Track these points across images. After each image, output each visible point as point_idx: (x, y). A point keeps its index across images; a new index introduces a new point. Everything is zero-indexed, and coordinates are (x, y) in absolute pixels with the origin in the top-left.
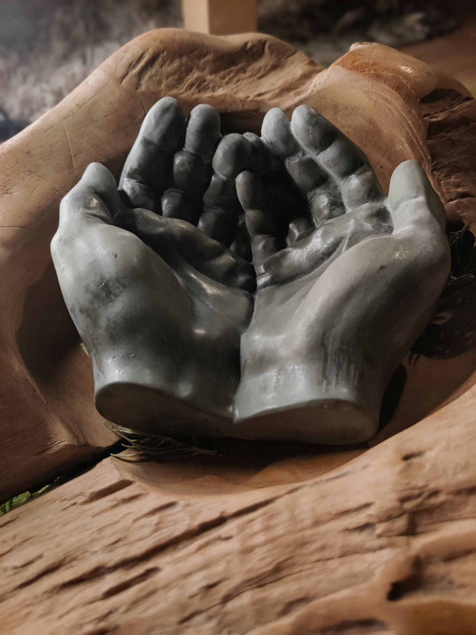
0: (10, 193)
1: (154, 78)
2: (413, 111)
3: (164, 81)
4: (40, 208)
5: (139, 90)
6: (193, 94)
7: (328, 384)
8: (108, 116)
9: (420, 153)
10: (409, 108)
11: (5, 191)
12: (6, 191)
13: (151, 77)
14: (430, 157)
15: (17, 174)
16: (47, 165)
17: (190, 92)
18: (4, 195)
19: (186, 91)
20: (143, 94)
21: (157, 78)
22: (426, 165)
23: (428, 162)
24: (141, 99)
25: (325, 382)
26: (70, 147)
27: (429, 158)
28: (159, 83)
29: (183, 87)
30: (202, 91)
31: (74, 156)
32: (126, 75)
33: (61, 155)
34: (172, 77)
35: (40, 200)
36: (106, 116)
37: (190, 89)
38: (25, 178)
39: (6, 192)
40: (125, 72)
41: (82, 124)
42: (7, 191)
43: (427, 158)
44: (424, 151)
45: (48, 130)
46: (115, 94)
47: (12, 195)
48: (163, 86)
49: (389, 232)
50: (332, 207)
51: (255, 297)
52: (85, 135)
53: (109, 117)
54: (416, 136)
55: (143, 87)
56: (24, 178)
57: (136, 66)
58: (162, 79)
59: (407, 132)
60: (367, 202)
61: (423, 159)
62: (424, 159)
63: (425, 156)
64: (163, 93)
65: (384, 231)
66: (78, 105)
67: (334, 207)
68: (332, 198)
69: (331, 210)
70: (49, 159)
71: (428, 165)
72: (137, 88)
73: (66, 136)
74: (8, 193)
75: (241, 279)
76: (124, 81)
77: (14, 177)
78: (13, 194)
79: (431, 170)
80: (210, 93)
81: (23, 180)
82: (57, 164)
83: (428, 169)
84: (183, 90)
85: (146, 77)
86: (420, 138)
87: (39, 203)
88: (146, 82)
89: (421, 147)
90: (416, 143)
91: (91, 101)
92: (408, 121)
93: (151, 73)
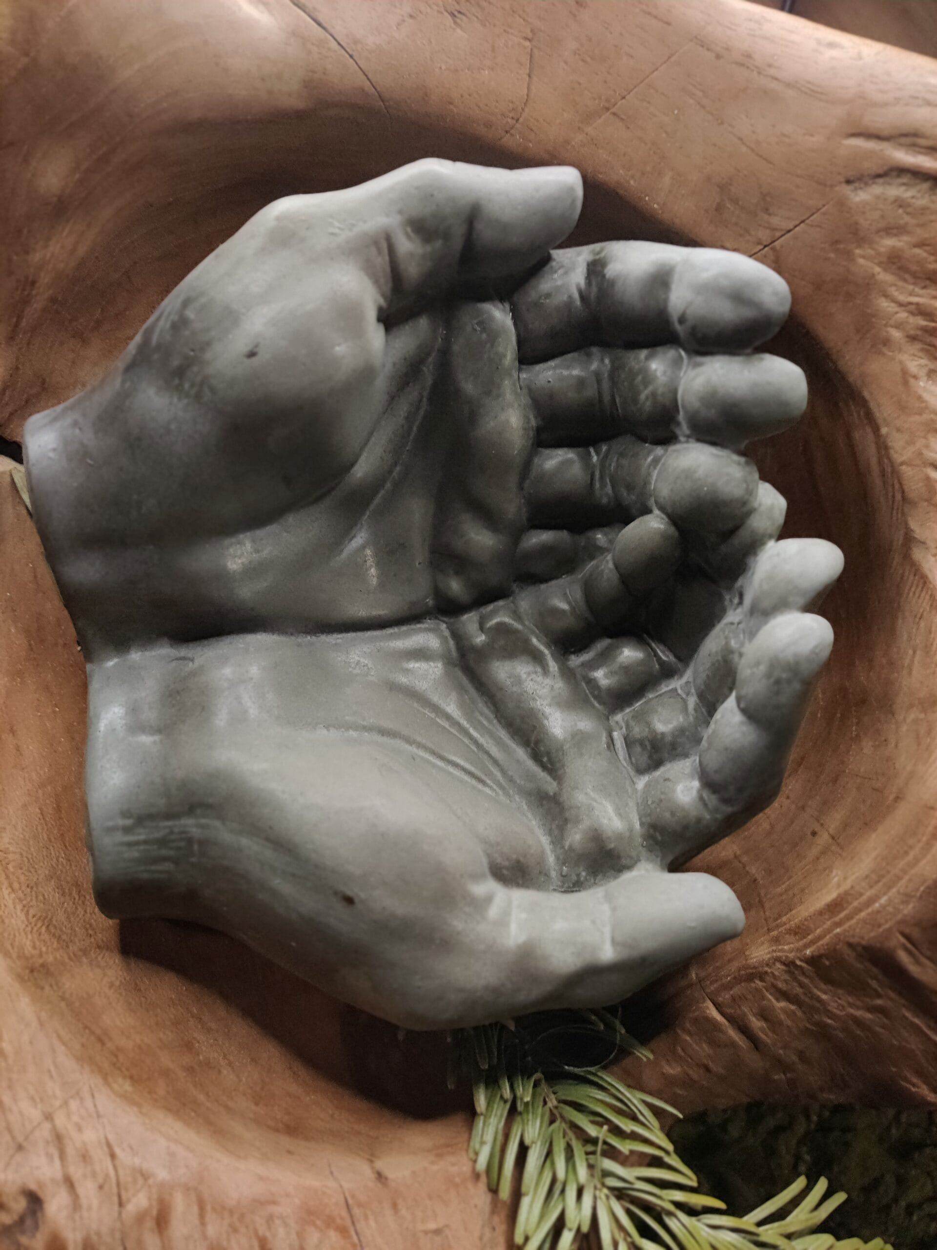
0: (455, 22)
1: (900, 211)
2: (911, 906)
3: (906, 238)
4: (451, 103)
5: (847, 190)
6: (898, 326)
7: (127, 830)
8: (744, 143)
9: (816, 930)
10: (918, 894)
11: (458, 7)
12: (456, 10)
13: (900, 203)
14: (810, 954)
15: (513, 11)
16: (566, 63)
17: (903, 315)
18: (446, 14)
19: (901, 305)
20: (842, 204)
21: (907, 219)
22: (792, 946)
23: (798, 950)
24: (824, 206)
25: (128, 822)
26: (631, 94)
27: (808, 952)
28: (891, 230)
29: (911, 294)
30: (919, 346)
31: (614, 114)
32: (878, 137)
33: (605, 82)
34: (925, 255)
35: (470, 95)
36: (740, 139)
37: (912, 313)
38: (512, 34)
39: (456, 13)
40: (885, 133)
41: (700, 94)
42: (460, 12)
43: (806, 946)
44: (820, 938)
45: (656, 17)
46: (812, 135)
47: (454, 29)
48: (889, 243)
49: (564, 883)
50: (647, 743)
51: (429, 621)
52: (676, 112)
53: (744, 149)
54: (852, 918)
55: (861, 196)
56: (510, 30)
57: (917, 149)
58: (908, 233)
59: (861, 894)
60: (642, 824)
61: (805, 938)
62: (805, 940)
63: (812, 942)
64: (870, 252)
65: (563, 874)
66: (749, 56)
67: (649, 747)
68: (669, 739)
69: (641, 742)
70: (583, 60)
71: (793, 949)
72: (848, 182)
73: (657, 69)
74: (455, 16)
75: (455, 586)
76: (859, 142)
77: (503, 9)
78: (458, 30)
79: (781, 957)
80: (921, 366)
81: (505, 31)
82: (580, 84)
83: (782, 951)
84: (902, 298)
85: (894, 190)
86: (850, 927)
87: (462, 96)
88: (877, 197)
89: (829, 931)
90: (837, 919)
91: (773, 85)
92: (885, 894)
93: (913, 197)
